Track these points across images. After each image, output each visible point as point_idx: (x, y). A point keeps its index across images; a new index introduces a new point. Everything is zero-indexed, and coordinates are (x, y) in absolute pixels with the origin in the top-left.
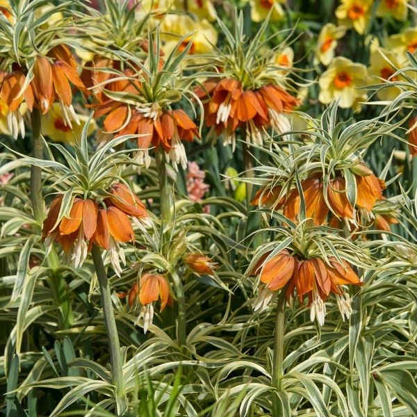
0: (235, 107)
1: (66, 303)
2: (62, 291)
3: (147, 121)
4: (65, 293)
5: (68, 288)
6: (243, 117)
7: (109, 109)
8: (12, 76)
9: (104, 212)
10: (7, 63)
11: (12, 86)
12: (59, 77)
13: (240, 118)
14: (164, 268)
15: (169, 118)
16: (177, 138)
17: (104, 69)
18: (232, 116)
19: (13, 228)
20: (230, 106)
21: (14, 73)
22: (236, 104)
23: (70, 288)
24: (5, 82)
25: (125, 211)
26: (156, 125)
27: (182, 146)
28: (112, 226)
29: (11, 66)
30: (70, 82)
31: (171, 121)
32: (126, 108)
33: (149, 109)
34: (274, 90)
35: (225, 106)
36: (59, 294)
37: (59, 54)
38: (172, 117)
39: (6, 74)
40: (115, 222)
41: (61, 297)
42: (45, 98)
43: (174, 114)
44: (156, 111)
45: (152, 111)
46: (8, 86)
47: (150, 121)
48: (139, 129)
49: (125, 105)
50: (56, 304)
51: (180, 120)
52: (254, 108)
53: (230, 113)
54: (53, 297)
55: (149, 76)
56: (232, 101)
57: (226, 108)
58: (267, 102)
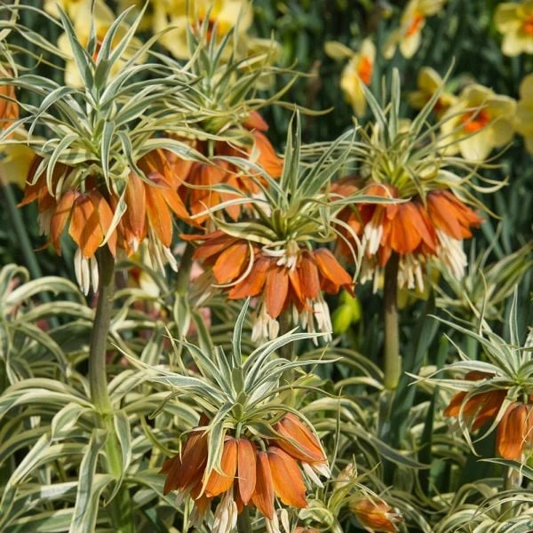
0: (388, 230)
1: (129, 526)
2: (125, 508)
3: (279, 272)
4: (128, 511)
5: (133, 503)
6: (400, 246)
7: (221, 247)
8: (88, 199)
9: (264, 457)
10: (77, 176)
11: (88, 216)
12: (157, 204)
13: (394, 246)
14: (323, 519)
15: (311, 264)
16: (320, 295)
17: (218, 187)
18: (383, 245)
19: (67, 421)
20: (381, 228)
21: (88, 194)
22: (389, 225)
23: (137, 504)
24: (77, 210)
25: (294, 455)
26: (292, 278)
27: (326, 305)
28: (277, 481)
29: (83, 183)
30: (170, 209)
31: (313, 270)
32: (245, 246)
33: (283, 251)
34: (447, 202)
35: (373, 227)
36: (119, 514)
37: (152, 164)
38: (315, 262)
39: (77, 195)
40: (282, 474)
41: (123, 517)
42: (135, 235)
43: (318, 257)
44: (294, 255)
45: (288, 255)
46: (81, 217)
47: (284, 270)
48: (268, 283)
49: (245, 241)
50: (113, 527)
51: (327, 267)
52: (417, 231)
53: (382, 239)
54: (110, 515)
55: (280, 195)
56: (384, 220)
57: (375, 231)
58: (436, 222)
